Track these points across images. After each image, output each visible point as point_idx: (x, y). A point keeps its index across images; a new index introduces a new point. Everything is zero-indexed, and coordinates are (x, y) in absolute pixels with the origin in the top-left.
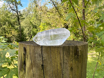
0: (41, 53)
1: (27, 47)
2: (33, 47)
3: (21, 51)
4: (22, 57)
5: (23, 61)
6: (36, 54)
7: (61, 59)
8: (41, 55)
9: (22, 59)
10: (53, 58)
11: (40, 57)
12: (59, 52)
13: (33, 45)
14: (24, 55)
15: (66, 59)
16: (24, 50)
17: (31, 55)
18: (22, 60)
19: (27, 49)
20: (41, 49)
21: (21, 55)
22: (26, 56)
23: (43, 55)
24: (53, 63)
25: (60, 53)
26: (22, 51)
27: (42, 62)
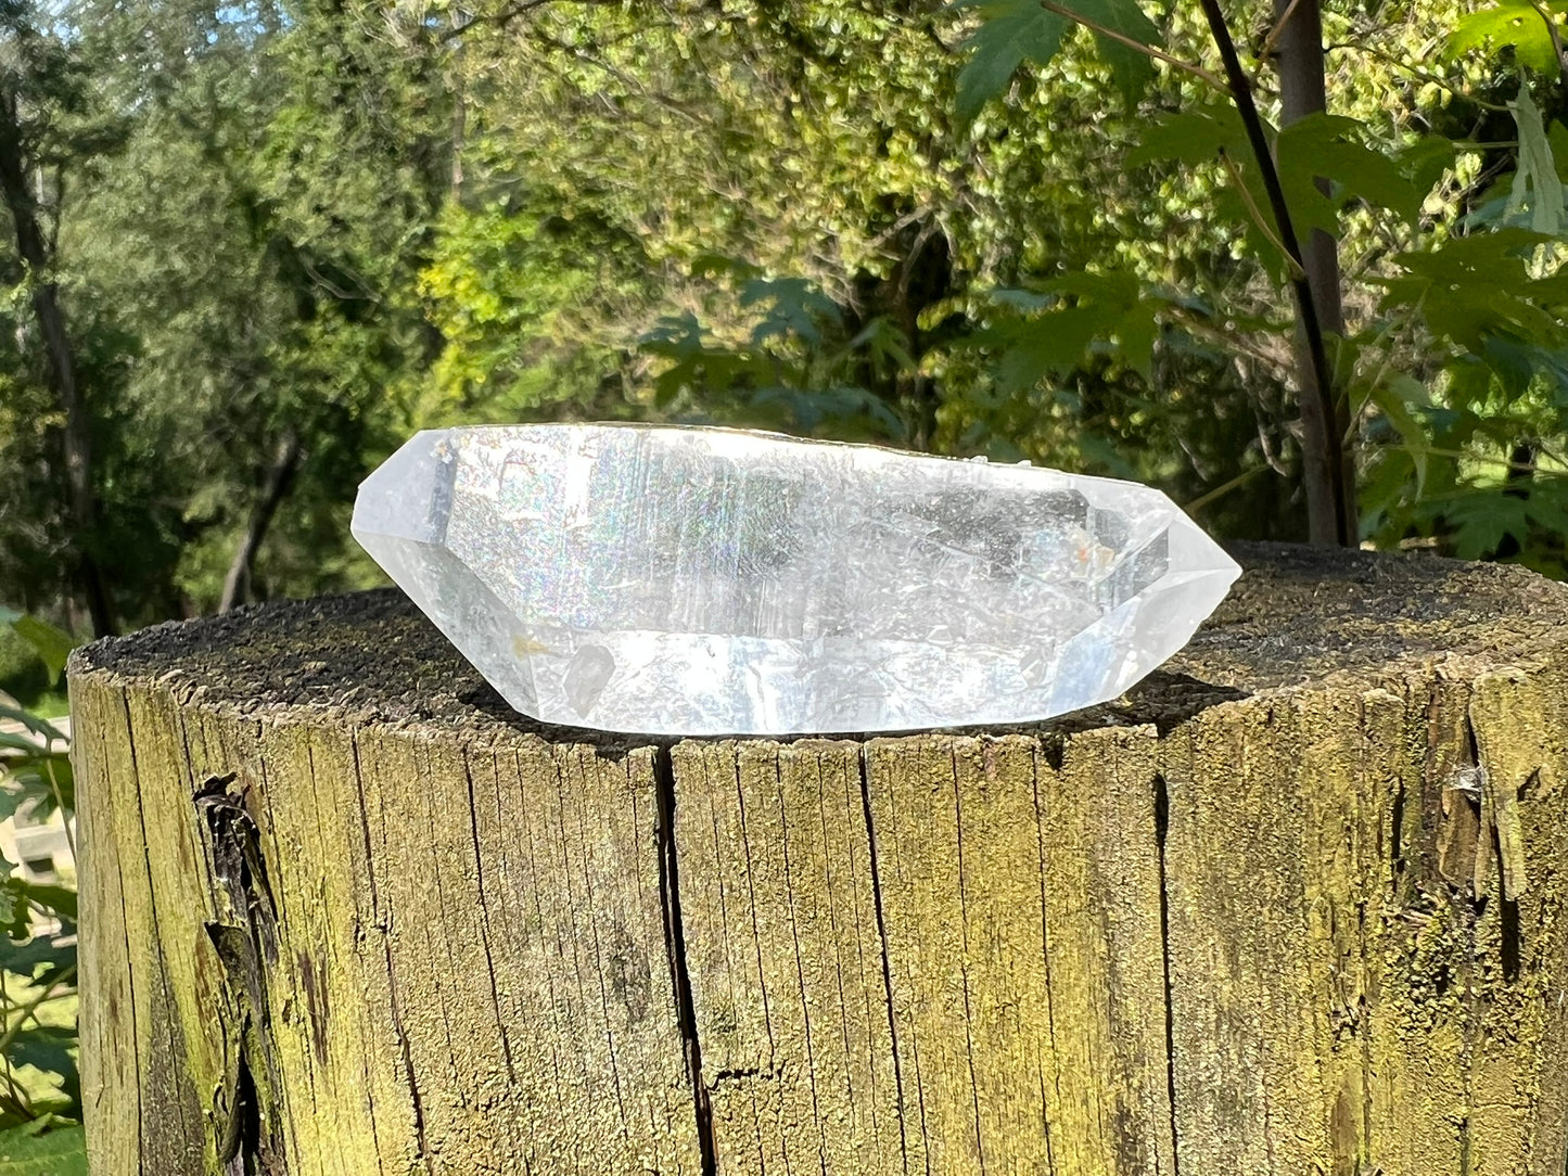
0: (644, 925)
1: (289, 767)
2: (450, 783)
3: (131, 860)
4: (166, 1003)
5: (211, 1085)
6: (539, 954)
7: (1120, 1030)
8: (660, 972)
9: (178, 1038)
10: (935, 1016)
11: (638, 1014)
12: (1077, 867)
13: (424, 732)
14: (225, 952)
15: (1232, 1019)
16: (224, 845)
17: (403, 957)
18: (179, 1048)
19: (282, 822)
20: (651, 817)
21: (141, 956)
22: (280, 989)
23: (713, 963)
24: (955, 1124)
25: (1099, 893)
26: (166, 861)
27: (688, 1130)
